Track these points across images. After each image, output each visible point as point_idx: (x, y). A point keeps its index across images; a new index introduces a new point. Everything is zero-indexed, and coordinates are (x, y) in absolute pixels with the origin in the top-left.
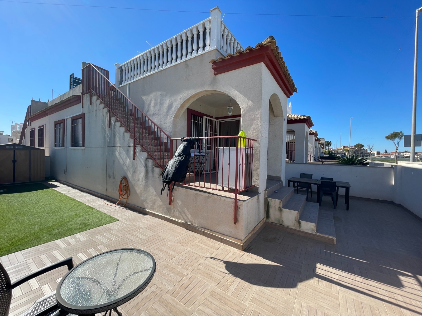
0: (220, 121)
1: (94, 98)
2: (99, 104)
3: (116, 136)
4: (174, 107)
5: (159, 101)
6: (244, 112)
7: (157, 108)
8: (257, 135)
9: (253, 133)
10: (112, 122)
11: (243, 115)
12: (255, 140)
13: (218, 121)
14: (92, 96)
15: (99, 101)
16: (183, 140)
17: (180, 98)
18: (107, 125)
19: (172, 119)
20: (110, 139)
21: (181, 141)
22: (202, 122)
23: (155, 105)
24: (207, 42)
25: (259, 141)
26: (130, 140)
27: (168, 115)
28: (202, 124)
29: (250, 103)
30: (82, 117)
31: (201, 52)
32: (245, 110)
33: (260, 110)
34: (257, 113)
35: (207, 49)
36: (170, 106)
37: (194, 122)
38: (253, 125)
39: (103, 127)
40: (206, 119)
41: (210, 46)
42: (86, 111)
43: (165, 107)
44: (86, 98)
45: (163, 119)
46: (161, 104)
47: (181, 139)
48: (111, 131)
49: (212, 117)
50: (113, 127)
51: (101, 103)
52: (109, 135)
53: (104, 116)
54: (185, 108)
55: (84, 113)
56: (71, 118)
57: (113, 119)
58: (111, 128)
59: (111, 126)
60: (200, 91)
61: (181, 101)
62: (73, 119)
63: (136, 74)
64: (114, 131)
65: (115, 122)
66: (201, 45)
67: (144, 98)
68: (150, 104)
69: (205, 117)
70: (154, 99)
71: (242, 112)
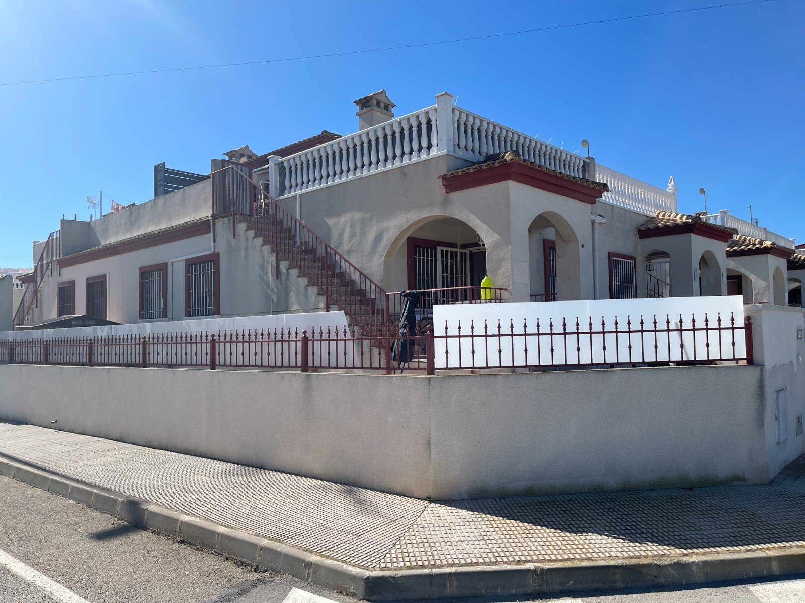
0: (471, 251)
1: (242, 227)
2: (254, 238)
3: (292, 294)
4: (386, 239)
5: (358, 229)
6: (488, 250)
7: (356, 240)
8: (508, 281)
9: (502, 279)
10: (282, 270)
11: (488, 254)
12: (506, 290)
13: (467, 251)
14: (236, 223)
15: (251, 233)
16: (403, 294)
17: (394, 225)
18: (272, 274)
19: (383, 259)
20: (278, 298)
21: (401, 296)
22: (435, 257)
23: (352, 236)
24: (434, 141)
25: (510, 290)
26: (318, 297)
27: (375, 253)
28: (435, 261)
29: (496, 236)
30: (213, 260)
31: (424, 156)
32: (490, 247)
33: (510, 247)
34: (506, 251)
35: (434, 152)
36: (378, 238)
37: (419, 259)
38: (501, 268)
39: (263, 278)
40: (442, 251)
41: (437, 145)
42: (221, 248)
43: (370, 240)
44: (222, 226)
45: (366, 259)
46: (364, 234)
47: (401, 294)
48: (281, 284)
49: (454, 245)
50: (283, 278)
51: (256, 236)
52: (275, 290)
53: (263, 258)
54: (404, 240)
55: (217, 251)
56: (186, 260)
57: (283, 266)
58: (279, 279)
59: (280, 276)
60: (426, 215)
61: (397, 230)
62: (190, 264)
63: (312, 178)
64: (286, 284)
65: (288, 270)
66: (424, 143)
67: (330, 221)
68: (342, 234)
69: (439, 249)
70: (348, 225)
71: (487, 250)
